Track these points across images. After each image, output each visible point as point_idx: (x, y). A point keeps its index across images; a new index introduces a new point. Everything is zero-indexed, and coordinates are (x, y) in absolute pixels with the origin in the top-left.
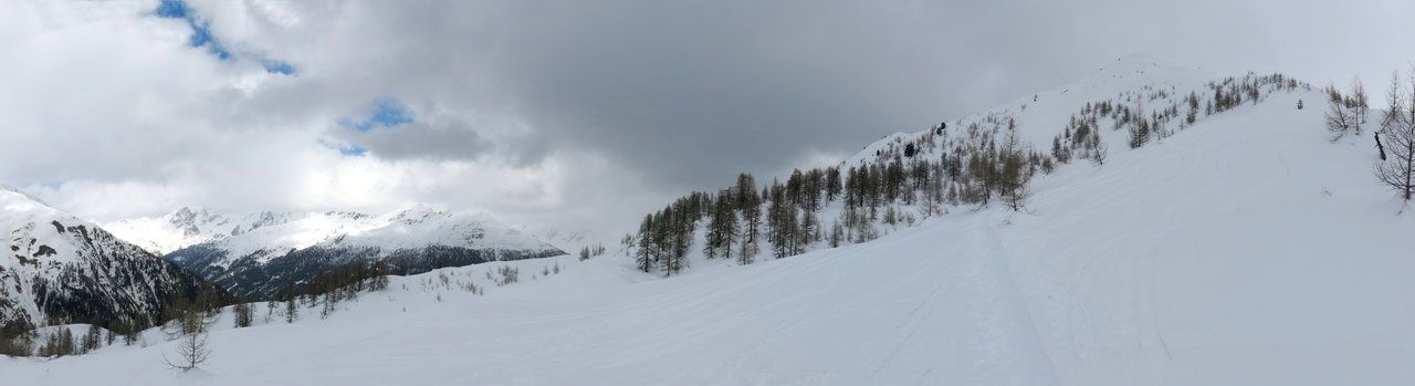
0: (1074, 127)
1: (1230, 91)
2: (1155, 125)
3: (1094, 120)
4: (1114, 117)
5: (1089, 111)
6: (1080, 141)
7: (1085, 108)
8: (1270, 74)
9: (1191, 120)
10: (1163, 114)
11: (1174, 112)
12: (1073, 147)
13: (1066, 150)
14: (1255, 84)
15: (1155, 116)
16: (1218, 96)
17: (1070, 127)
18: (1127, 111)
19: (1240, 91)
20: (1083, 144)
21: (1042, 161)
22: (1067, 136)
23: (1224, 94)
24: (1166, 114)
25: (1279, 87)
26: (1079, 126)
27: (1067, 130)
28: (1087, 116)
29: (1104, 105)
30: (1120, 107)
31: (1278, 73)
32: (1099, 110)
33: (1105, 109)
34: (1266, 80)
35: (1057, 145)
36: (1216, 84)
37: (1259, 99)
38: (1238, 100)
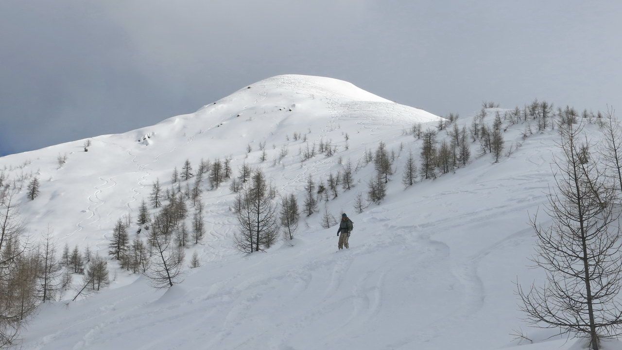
0: (157, 204)
1: (449, 141)
2: (311, 205)
3: (196, 194)
4: (235, 189)
5: (187, 176)
6: (166, 232)
7: (180, 170)
8: (524, 104)
9: (377, 194)
10: (326, 185)
11: (347, 179)
12: (153, 243)
13: (138, 247)
14: (497, 125)
15: (310, 188)
16: (428, 150)
17: (149, 205)
18: (258, 179)
19: (469, 140)
20: (174, 236)
21: (87, 268)
22: (143, 219)
23: (438, 147)
24: (333, 184)
25: (542, 127)
26: (165, 203)
27: (144, 210)
28: (184, 184)
29: (217, 167)
30: (246, 173)
31: (540, 102)
32: (206, 176)
33: (218, 174)
34: (516, 118)
35: (121, 237)
36: (424, 130)
37: (503, 153)
38: (465, 157)
